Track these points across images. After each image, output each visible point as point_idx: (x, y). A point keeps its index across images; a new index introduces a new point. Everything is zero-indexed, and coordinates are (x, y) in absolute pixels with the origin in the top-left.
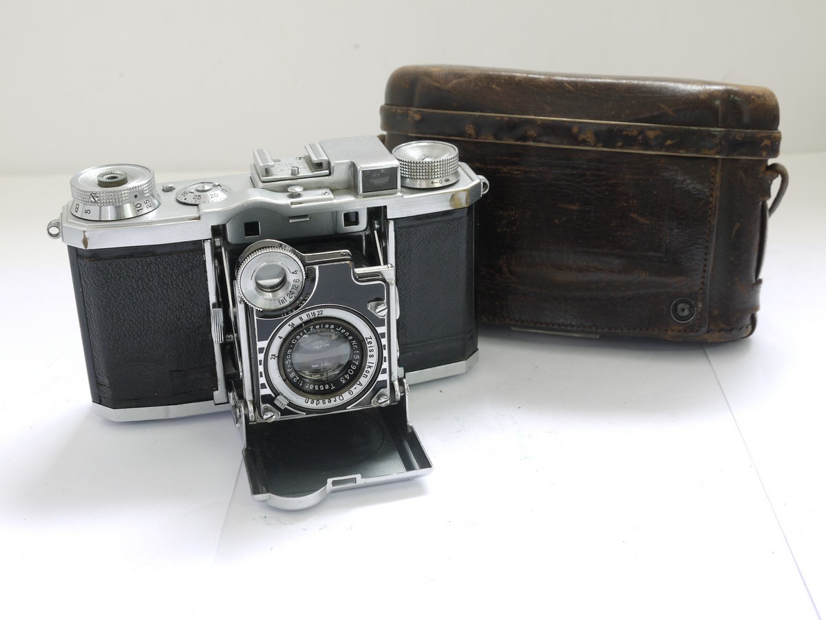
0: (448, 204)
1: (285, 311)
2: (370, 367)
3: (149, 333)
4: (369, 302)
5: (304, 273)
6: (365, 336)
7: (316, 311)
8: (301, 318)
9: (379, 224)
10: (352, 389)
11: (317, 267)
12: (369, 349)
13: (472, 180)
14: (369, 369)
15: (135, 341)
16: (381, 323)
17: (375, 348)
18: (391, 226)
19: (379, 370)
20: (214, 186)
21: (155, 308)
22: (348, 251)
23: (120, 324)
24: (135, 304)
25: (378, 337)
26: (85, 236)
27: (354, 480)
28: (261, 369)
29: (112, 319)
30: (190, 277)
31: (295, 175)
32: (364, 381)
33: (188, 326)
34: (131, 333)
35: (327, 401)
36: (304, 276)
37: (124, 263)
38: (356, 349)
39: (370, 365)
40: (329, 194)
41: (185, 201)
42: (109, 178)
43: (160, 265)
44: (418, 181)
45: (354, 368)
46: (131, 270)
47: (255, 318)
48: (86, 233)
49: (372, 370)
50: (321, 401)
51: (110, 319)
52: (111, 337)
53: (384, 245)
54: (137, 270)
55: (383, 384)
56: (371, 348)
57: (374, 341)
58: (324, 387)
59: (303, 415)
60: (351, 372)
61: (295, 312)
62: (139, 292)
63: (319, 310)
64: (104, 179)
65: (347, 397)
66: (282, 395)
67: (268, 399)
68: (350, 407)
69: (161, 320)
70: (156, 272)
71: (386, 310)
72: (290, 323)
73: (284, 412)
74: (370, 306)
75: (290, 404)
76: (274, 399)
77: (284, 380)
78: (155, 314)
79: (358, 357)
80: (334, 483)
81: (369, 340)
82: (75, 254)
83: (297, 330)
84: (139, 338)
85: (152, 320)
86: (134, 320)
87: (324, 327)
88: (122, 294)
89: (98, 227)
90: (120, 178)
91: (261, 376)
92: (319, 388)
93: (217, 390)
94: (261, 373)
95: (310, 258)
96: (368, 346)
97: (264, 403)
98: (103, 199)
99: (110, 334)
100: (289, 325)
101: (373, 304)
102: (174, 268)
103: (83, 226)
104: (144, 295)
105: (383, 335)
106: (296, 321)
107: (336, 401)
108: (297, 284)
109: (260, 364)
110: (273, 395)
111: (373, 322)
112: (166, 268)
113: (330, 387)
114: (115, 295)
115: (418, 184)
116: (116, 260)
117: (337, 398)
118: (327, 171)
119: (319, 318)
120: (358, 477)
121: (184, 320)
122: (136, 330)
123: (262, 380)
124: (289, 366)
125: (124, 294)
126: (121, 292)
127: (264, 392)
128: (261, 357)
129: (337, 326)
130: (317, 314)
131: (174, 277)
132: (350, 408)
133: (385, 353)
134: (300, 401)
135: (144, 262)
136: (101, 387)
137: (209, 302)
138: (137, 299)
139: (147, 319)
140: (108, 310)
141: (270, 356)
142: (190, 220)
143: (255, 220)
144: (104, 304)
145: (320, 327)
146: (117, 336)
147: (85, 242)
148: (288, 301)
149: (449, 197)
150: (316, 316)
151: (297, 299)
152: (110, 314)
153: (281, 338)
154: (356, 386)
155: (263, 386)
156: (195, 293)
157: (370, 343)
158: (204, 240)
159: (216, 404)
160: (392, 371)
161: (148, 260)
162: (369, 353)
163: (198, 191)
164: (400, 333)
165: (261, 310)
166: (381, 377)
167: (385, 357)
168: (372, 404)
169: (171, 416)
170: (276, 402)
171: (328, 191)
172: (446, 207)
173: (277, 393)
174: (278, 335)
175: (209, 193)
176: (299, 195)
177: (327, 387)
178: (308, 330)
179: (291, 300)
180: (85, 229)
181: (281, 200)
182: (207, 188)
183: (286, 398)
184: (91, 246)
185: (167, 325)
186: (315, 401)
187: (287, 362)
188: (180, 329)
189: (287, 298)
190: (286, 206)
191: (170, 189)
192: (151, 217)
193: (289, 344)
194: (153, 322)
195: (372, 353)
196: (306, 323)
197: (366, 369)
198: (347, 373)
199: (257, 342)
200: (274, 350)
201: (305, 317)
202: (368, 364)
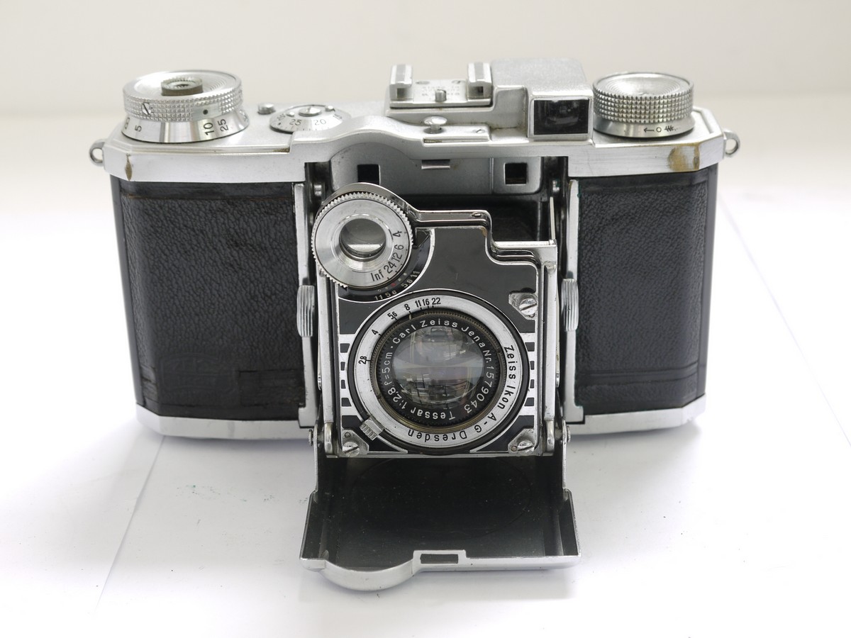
0: (665, 163)
1: (379, 291)
2: (509, 393)
3: (211, 311)
4: (511, 293)
5: (411, 236)
6: (504, 345)
7: (430, 298)
8: (407, 307)
9: (560, 185)
10: (481, 423)
11: (433, 230)
12: (508, 365)
13: (710, 131)
14: (507, 396)
15: (192, 322)
16: (529, 327)
17: (519, 366)
18: (574, 188)
19: (521, 400)
20: (327, 110)
21: (220, 277)
22: (486, 211)
23: (172, 295)
24: (194, 267)
25: (524, 348)
26: (128, 161)
27: (454, 559)
28: (343, 375)
29: (161, 285)
30: (273, 236)
31: (440, 102)
32: (499, 413)
33: (266, 308)
34: (186, 308)
35: (441, 436)
36: (411, 241)
37: (180, 206)
38: (490, 364)
39: (510, 390)
40: (484, 131)
41: (279, 127)
42: (178, 86)
43: (229, 214)
44: (625, 127)
45: (486, 391)
46: (190, 217)
47: (338, 298)
48: (130, 158)
49: (512, 399)
50: (432, 436)
51: (159, 285)
52: (159, 311)
53: (563, 217)
54: (197, 218)
55: (528, 423)
56: (512, 365)
57: (516, 353)
58: (439, 416)
59: (403, 454)
60: (481, 398)
61: (396, 296)
62: (200, 250)
63: (435, 297)
64: (172, 86)
65: (471, 434)
66: (374, 419)
67: (351, 423)
68: (474, 450)
69: (228, 295)
70: (224, 223)
71: (536, 308)
72: (390, 311)
73: (375, 445)
74: (512, 299)
75: (385, 434)
76: (361, 423)
77: (378, 398)
78: (220, 284)
79: (492, 376)
80: (425, 559)
81: (510, 352)
82: (120, 187)
83: (400, 324)
84: (197, 319)
85: (215, 292)
86: (192, 293)
87: (442, 324)
88: (176, 251)
89: (148, 150)
90: (192, 85)
91: (344, 387)
92: (431, 416)
93: (304, 406)
94: (343, 381)
95: (425, 216)
96: (508, 360)
97: (345, 428)
98: (159, 112)
99: (158, 308)
100: (389, 315)
101: (517, 296)
102: (250, 220)
103: (129, 147)
104: (206, 256)
105: (531, 347)
106: (400, 310)
107: (454, 440)
108: (400, 253)
109: (343, 369)
110: (360, 419)
111: (517, 325)
112: (239, 220)
113: (448, 416)
114: (167, 252)
115: (622, 130)
116: (170, 201)
117: (457, 434)
118: (489, 100)
119: (434, 309)
120: (462, 554)
121: (260, 299)
122: (194, 306)
123: (345, 393)
124: (387, 377)
125: (179, 252)
126: (174, 248)
127: (346, 411)
128: (343, 357)
129: (461, 325)
130: (431, 302)
131: (250, 234)
132: (475, 453)
133: (533, 375)
134: (400, 431)
135: (207, 207)
136: (145, 383)
137: (298, 275)
138: (196, 261)
139: (208, 291)
140: (157, 272)
141: (358, 359)
142: (275, 151)
143: (373, 162)
144: (152, 262)
145: (437, 324)
146: (168, 312)
147: (129, 171)
148: (387, 276)
149: (667, 153)
150: (431, 305)
151: (399, 275)
152: (159, 278)
153: (375, 332)
154: (486, 419)
155: (346, 402)
156: (278, 260)
157: (511, 356)
158: (295, 183)
159: (301, 427)
160: (547, 404)
161: (213, 204)
162: (509, 372)
163: (301, 114)
164: (580, 353)
165: (345, 286)
166: (525, 411)
167: (533, 381)
168: (509, 450)
169: (237, 436)
170: (362, 428)
171: (485, 128)
172: (660, 167)
173: (366, 415)
174: (372, 327)
175: (313, 119)
176: (440, 130)
177: (443, 416)
178: (419, 327)
179: (390, 276)
180: (129, 152)
181: (413, 134)
182: (313, 111)
183: (379, 424)
184: (138, 177)
185: (236, 302)
186: (424, 435)
187: (383, 371)
188: (256, 311)
189: (385, 272)
190: (416, 144)
191: (266, 112)
192: (233, 142)
193: (386, 345)
194: (217, 296)
195: (513, 372)
196: (414, 314)
197: (503, 396)
198: (474, 398)
199: (339, 335)
200: (366, 348)
201: (413, 305)
202: (506, 388)
